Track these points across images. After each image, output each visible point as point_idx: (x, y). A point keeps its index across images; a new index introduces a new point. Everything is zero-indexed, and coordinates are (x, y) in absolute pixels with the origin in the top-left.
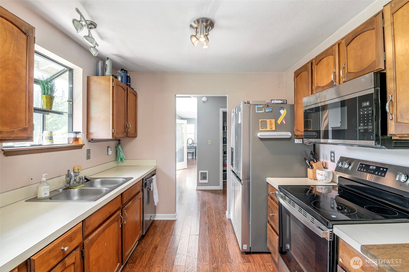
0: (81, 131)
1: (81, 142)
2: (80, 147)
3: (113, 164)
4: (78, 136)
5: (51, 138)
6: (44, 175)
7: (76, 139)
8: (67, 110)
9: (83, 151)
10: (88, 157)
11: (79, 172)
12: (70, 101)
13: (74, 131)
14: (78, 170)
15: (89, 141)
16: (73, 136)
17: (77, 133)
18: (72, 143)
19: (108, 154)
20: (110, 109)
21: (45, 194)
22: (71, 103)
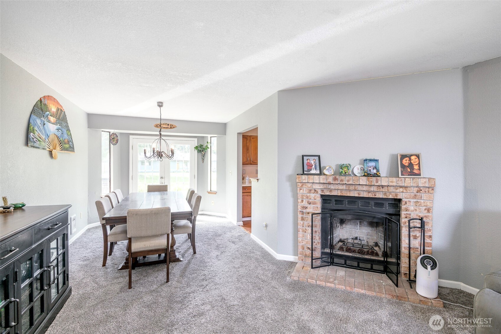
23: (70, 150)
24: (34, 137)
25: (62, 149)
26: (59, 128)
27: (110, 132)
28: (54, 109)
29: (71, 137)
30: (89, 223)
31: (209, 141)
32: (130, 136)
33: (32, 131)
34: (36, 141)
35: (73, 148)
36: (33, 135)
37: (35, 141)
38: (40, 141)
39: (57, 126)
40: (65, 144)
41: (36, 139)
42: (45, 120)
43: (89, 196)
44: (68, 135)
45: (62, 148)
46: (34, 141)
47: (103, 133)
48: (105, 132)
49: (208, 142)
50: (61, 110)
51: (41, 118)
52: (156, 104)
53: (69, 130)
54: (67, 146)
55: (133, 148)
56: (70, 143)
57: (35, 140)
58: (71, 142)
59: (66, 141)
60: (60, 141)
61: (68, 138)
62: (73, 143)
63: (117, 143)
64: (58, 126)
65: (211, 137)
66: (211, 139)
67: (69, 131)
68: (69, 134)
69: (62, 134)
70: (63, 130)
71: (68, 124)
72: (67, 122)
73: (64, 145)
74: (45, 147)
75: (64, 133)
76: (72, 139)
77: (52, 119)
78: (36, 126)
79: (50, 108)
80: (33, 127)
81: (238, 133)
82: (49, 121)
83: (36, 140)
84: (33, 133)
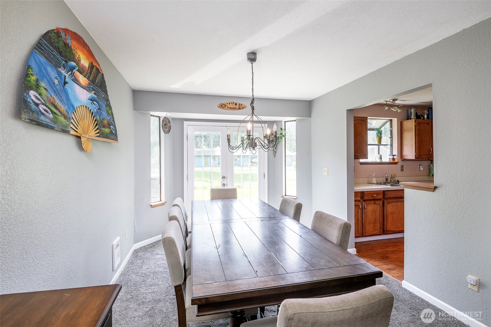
0: (397, 155)
1: (396, 161)
2: (396, 163)
3: (426, 178)
4: (395, 157)
5: (381, 158)
6: (374, 174)
7: (394, 159)
8: (389, 143)
9: (399, 166)
10: (402, 170)
11: (394, 177)
12: (391, 138)
13: (393, 154)
14: (394, 176)
15: (402, 160)
16: (392, 157)
17: (394, 155)
18: (391, 161)
19: (420, 170)
20: (413, 140)
21: (375, 182)
22: (391, 139)
23: (112, 137)
24: (39, 102)
25: (98, 135)
26: (94, 97)
27: (159, 117)
28: (85, 62)
29: (113, 118)
30: (136, 242)
31: (283, 128)
32: (184, 122)
33: (34, 87)
34: (45, 112)
35: (116, 135)
36: (36, 97)
37: (43, 111)
38: (55, 113)
39: (90, 95)
40: (104, 127)
41: (45, 107)
42: (67, 75)
43: (135, 204)
44: (108, 114)
45: (98, 133)
46: (40, 111)
47: (151, 117)
48: (154, 117)
49: (281, 129)
50: (97, 69)
51: (60, 69)
52: (246, 57)
53: (110, 106)
54: (107, 130)
55: (188, 138)
56: (111, 127)
57: (41, 109)
58: (112, 125)
59: (105, 122)
60: (95, 120)
61: (108, 118)
62: (115, 127)
63: (170, 131)
64: (92, 94)
65: (285, 122)
66: (285, 124)
67: (110, 108)
68: (110, 112)
69: (99, 109)
70: (101, 103)
71: (108, 96)
72: (106, 92)
73: (103, 129)
74: (66, 127)
75: (103, 109)
76: (114, 120)
77: (83, 79)
78: (45, 79)
79: (78, 56)
80: (37, 80)
81: (347, 110)
82: (76, 81)
83: (45, 110)
84: (36, 91)
